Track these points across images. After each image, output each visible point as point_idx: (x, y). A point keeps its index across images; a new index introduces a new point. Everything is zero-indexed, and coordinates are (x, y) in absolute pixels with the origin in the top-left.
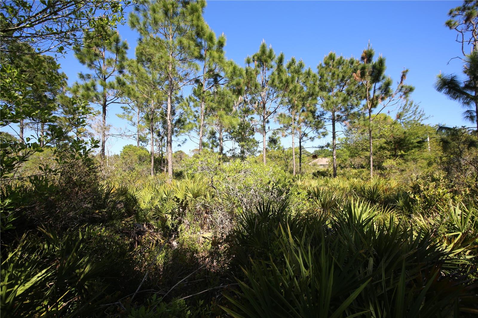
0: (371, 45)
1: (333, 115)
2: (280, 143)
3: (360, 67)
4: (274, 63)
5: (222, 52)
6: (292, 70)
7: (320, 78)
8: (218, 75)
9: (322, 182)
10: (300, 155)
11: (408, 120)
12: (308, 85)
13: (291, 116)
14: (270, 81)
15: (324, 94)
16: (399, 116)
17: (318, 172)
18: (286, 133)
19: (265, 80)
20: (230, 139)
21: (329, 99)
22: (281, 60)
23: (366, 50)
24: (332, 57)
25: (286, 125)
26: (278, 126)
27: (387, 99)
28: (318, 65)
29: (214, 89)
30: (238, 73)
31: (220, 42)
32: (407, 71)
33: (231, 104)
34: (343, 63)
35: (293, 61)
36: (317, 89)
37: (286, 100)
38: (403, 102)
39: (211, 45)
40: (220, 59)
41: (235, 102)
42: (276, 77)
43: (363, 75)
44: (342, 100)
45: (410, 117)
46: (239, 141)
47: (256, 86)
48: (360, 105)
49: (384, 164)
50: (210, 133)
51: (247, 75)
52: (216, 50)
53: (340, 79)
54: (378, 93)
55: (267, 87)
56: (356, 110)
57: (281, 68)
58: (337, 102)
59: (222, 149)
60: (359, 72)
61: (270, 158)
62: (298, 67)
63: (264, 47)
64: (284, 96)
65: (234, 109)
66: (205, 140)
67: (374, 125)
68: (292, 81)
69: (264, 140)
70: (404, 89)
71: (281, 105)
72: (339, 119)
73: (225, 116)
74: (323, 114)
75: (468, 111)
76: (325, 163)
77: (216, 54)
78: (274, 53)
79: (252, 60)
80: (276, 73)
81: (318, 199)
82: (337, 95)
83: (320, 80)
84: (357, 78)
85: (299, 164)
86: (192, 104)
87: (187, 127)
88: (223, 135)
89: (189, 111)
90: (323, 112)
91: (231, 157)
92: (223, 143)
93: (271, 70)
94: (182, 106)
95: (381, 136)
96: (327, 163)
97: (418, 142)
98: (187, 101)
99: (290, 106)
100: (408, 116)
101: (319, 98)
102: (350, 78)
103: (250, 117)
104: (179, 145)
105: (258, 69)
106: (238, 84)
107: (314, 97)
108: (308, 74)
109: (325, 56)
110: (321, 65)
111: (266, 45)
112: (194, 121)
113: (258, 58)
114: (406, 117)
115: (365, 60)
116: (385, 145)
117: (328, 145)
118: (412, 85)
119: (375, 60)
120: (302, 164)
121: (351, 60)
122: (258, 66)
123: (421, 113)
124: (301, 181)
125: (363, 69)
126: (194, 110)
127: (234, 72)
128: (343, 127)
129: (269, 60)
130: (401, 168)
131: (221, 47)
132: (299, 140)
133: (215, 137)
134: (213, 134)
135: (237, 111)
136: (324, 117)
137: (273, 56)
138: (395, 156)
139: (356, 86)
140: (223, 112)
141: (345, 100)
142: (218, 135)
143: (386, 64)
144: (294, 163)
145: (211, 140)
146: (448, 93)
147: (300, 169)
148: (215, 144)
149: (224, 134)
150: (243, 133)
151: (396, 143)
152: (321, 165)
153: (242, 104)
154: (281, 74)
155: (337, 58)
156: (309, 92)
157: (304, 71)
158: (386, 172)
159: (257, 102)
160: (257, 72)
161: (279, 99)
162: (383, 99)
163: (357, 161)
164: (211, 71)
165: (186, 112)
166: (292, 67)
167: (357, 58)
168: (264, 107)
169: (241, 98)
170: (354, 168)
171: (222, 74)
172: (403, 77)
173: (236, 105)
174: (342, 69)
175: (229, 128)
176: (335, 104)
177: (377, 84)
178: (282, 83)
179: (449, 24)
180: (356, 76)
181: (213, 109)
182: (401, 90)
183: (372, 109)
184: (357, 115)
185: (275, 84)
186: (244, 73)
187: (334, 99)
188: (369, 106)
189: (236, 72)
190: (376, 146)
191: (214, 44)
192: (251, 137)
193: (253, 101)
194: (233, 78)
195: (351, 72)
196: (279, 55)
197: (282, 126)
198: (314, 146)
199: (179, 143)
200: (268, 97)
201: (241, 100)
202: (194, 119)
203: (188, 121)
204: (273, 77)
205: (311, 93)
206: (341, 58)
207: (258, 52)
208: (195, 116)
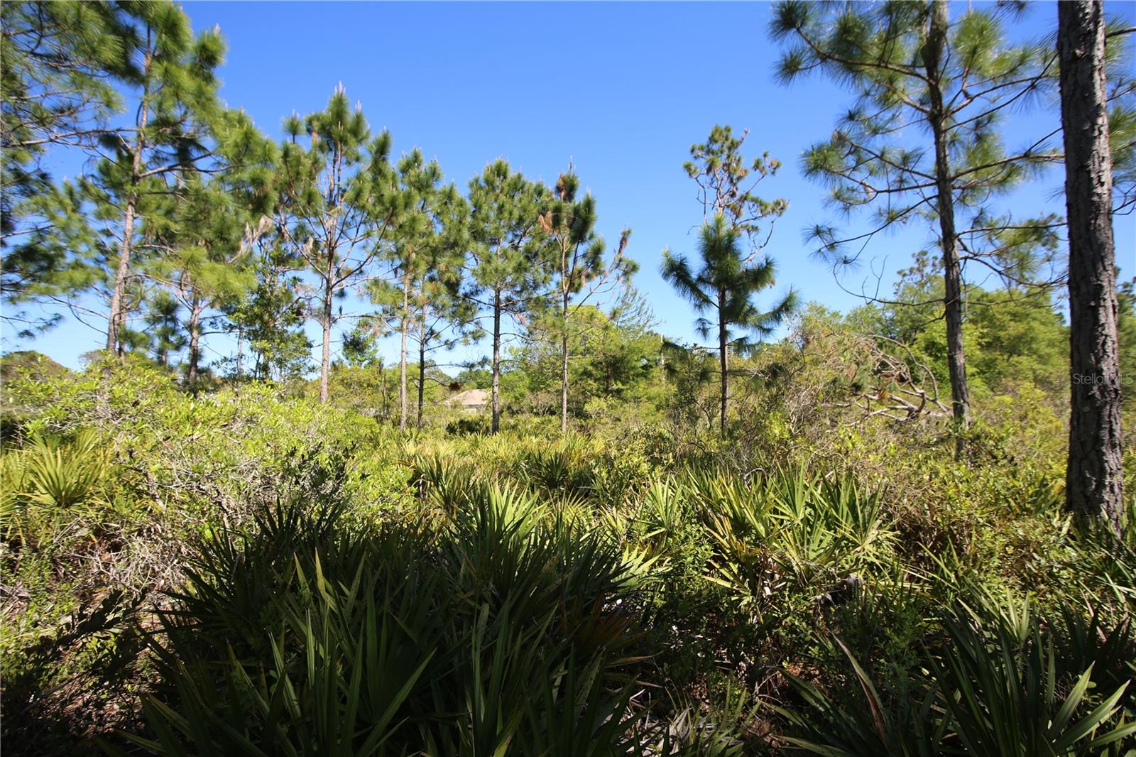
0: (574, 167)
1: (497, 297)
2: (375, 351)
3: (551, 205)
4: (365, 151)
5: (209, 79)
6: (413, 179)
7: (473, 209)
8: (192, 142)
9: (465, 445)
10: (422, 381)
11: (629, 324)
12: (446, 221)
13: (402, 287)
14: (350, 194)
15: (481, 247)
16: (614, 315)
17: (462, 422)
18: (387, 328)
19: (339, 189)
20: (224, 328)
21: (489, 262)
22: (382, 149)
23: (565, 173)
24: (500, 171)
25: (388, 307)
26: (370, 308)
27: (597, 280)
28: (472, 179)
29: (173, 179)
30: (259, 151)
31: (203, 48)
32: (629, 232)
33: (234, 234)
34: (522, 188)
35: (416, 158)
36: (466, 234)
37: (390, 246)
38: (620, 289)
39: (171, 46)
40: (202, 100)
41: (248, 228)
42: (368, 186)
43: (556, 222)
44: (514, 268)
45: (633, 318)
46: (254, 336)
47: (310, 198)
48: (551, 283)
49: (587, 407)
50: (158, 305)
51: (285, 162)
52: (188, 65)
53: (514, 222)
54: (581, 263)
55: (341, 206)
56: (541, 292)
57: (381, 165)
58: (504, 270)
59: (196, 356)
60: (550, 214)
61: (348, 385)
62: (426, 173)
63: (339, 103)
64: (384, 236)
65: (244, 248)
66: (136, 324)
67: (571, 328)
68: (407, 205)
69: (327, 340)
70: (623, 266)
71: (375, 258)
72: (510, 307)
73: (207, 264)
74: (476, 292)
75: (700, 319)
76: (479, 402)
77: (188, 82)
78: (367, 126)
79: (303, 127)
80: (368, 176)
81: (437, 485)
82: (505, 255)
83: (473, 216)
84: (546, 227)
85: (416, 404)
86: (89, 207)
87: (64, 275)
88: (201, 315)
89: (75, 227)
90: (476, 286)
91: (225, 380)
92: (201, 339)
93: (356, 167)
94: (45, 206)
95: (588, 351)
96: (485, 403)
97: (643, 367)
98: (71, 193)
99: (398, 262)
100: (629, 316)
101: (468, 255)
102: (534, 223)
103: (290, 274)
104: (27, 333)
105: (320, 155)
106: (257, 182)
107: (458, 250)
108: (449, 196)
109: (488, 164)
110: (477, 181)
111: (348, 99)
112: (97, 261)
113: (323, 128)
114: (626, 318)
115: (563, 194)
116: (590, 368)
117: (485, 361)
118: (637, 261)
119: (579, 198)
120: (426, 405)
121: (538, 186)
122: (321, 148)
123: (649, 313)
124: (416, 443)
125: (557, 210)
126: (95, 226)
127: (247, 146)
128: (516, 325)
129: (352, 140)
130: (615, 413)
131: (206, 65)
132: (418, 346)
133: (174, 320)
134: (167, 310)
135: (251, 254)
136: (478, 298)
137: (364, 133)
138: (607, 391)
139: (545, 243)
140: (201, 252)
141: (519, 269)
142: (184, 315)
143: (598, 210)
144: (405, 400)
145: (159, 327)
146: (677, 284)
147: (420, 415)
148: (172, 339)
149: (206, 312)
150: (266, 317)
151: (609, 365)
152: (471, 406)
153: (271, 239)
154: (381, 181)
155: (512, 174)
156: (448, 239)
157: (440, 186)
158: (590, 422)
159: (311, 240)
160: (316, 162)
161: (372, 242)
162: (588, 277)
163: (543, 399)
164: (162, 122)
165: (64, 228)
166: (412, 172)
167: (550, 187)
168: (331, 256)
169: (266, 221)
170: (537, 414)
171: (207, 142)
172: (623, 241)
173: (249, 236)
174: (520, 201)
175: (218, 297)
176: (502, 274)
177: (580, 246)
178: (382, 203)
179: (688, 167)
180: (545, 222)
181: (168, 237)
182: (618, 265)
183: (571, 294)
184: (542, 304)
185: (362, 202)
186: (277, 155)
187: (499, 263)
188: (566, 288)
189: (252, 146)
190: (576, 371)
191: (182, 47)
192: (293, 329)
193: (301, 234)
194: (240, 161)
195: (535, 211)
196: (380, 136)
197: (379, 309)
198: (453, 363)
199: (23, 326)
200: (342, 231)
201: (266, 225)
202: (96, 254)
203: (70, 258)
204: (358, 185)
205: (452, 240)
206: (519, 177)
207: (325, 111)
208: (100, 247)
